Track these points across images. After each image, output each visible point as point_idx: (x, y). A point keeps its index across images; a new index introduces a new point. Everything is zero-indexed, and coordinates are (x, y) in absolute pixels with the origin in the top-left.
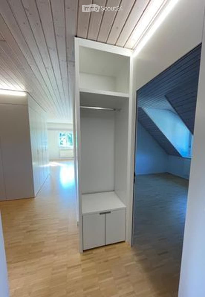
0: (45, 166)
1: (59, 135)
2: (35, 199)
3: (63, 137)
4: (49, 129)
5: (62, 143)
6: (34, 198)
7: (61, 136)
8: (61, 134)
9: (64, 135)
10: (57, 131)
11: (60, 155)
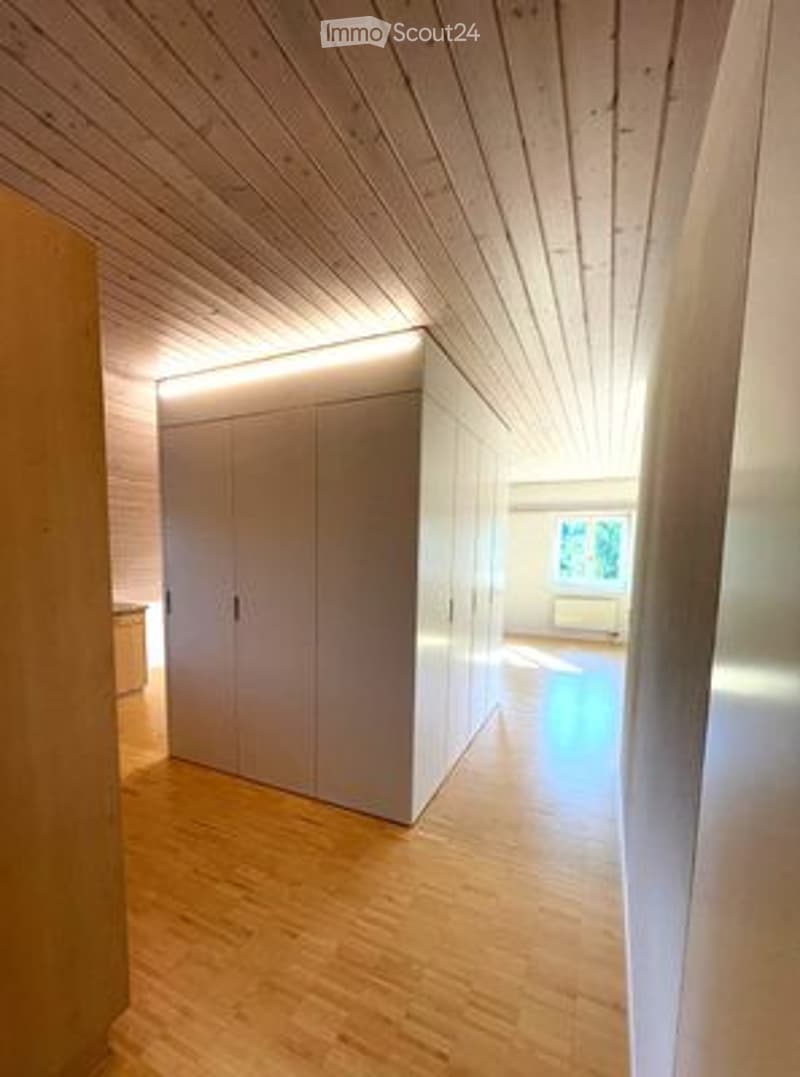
0: (480, 658)
1: (560, 529)
2: (412, 832)
3: (579, 538)
4: (515, 509)
5: (566, 562)
6: (407, 826)
7: (568, 537)
8: (565, 530)
9: (581, 532)
10: (552, 515)
11: (551, 621)
